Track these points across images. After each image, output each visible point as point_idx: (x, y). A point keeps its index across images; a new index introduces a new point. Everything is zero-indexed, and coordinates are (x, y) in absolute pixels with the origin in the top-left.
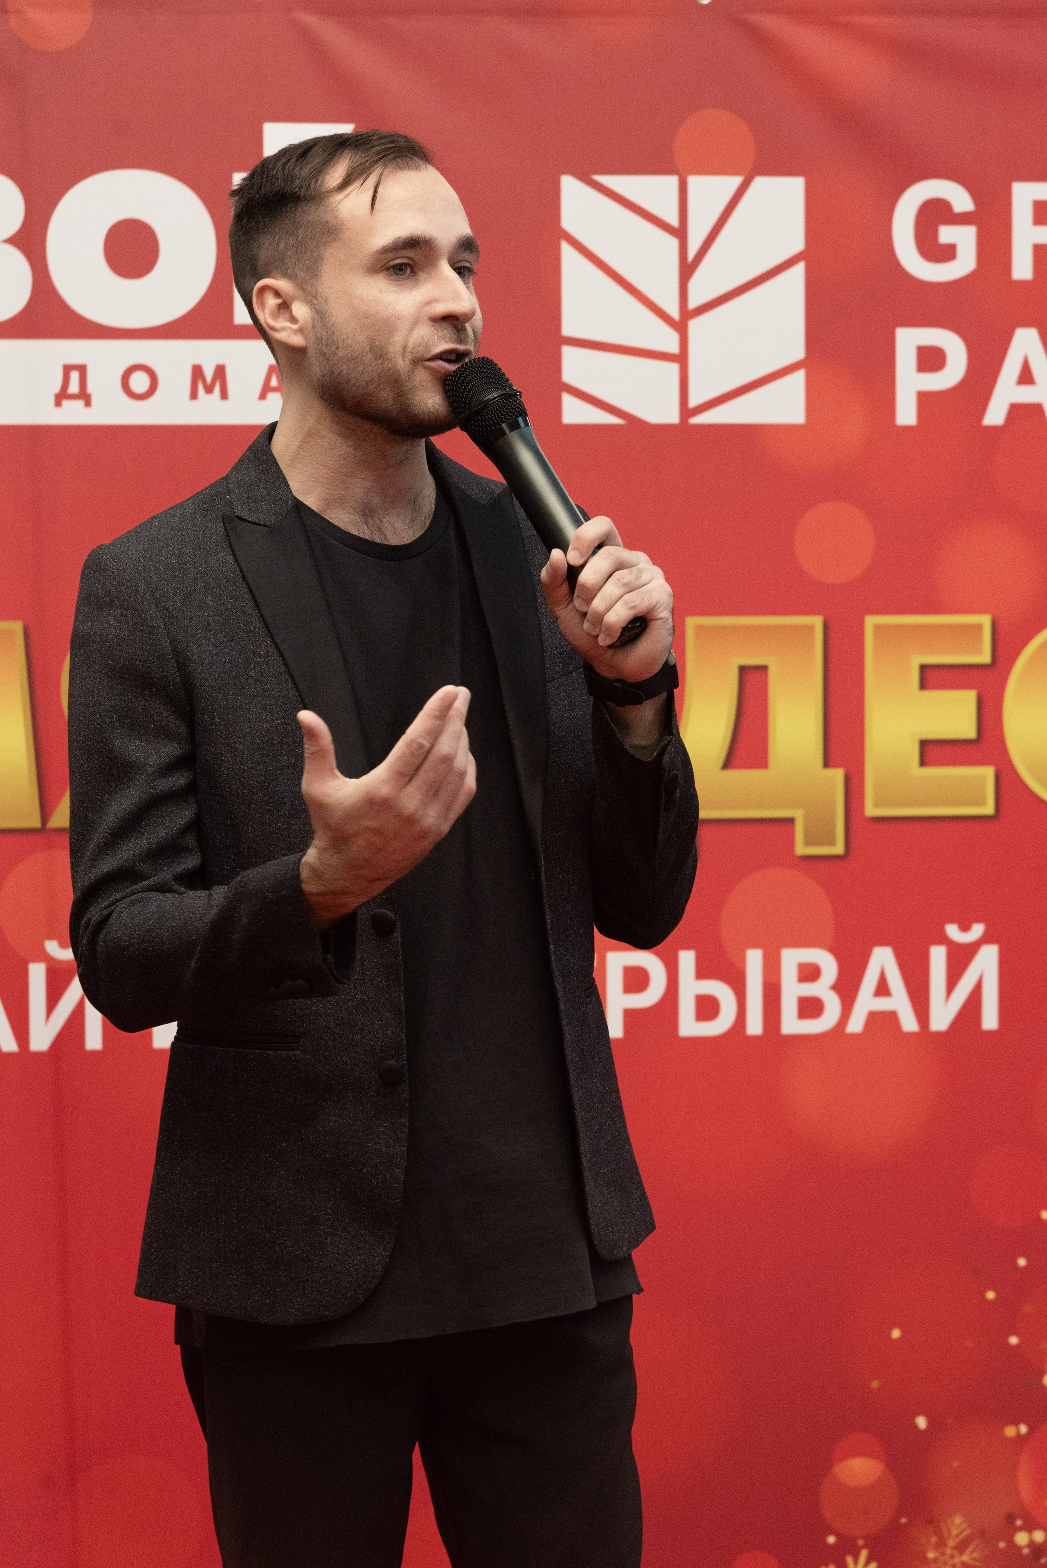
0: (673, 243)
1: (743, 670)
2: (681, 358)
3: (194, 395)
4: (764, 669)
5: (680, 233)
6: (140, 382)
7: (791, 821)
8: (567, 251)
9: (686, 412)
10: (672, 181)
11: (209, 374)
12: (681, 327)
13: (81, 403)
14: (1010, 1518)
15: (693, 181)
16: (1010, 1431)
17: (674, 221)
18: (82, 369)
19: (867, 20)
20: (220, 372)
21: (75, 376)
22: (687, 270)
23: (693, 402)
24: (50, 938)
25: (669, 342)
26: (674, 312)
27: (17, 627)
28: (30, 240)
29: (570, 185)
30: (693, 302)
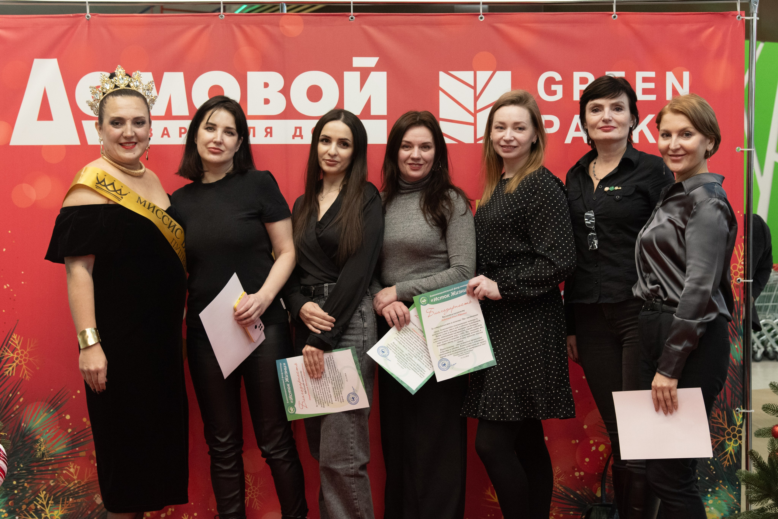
0: (472, 91)
2: (475, 124)
5: (474, 88)
8: (441, 93)
9: (476, 140)
10: (472, 72)
12: (474, 115)
13: (300, 138)
14: (573, 468)
15: (479, 73)
16: (573, 442)
17: (473, 84)
18: (300, 128)
19: (530, 25)
21: (298, 130)
22: (476, 98)
23: (478, 137)
25: (471, 120)
26: (473, 111)
28: (286, 91)
29: (442, 75)
30: (478, 108)
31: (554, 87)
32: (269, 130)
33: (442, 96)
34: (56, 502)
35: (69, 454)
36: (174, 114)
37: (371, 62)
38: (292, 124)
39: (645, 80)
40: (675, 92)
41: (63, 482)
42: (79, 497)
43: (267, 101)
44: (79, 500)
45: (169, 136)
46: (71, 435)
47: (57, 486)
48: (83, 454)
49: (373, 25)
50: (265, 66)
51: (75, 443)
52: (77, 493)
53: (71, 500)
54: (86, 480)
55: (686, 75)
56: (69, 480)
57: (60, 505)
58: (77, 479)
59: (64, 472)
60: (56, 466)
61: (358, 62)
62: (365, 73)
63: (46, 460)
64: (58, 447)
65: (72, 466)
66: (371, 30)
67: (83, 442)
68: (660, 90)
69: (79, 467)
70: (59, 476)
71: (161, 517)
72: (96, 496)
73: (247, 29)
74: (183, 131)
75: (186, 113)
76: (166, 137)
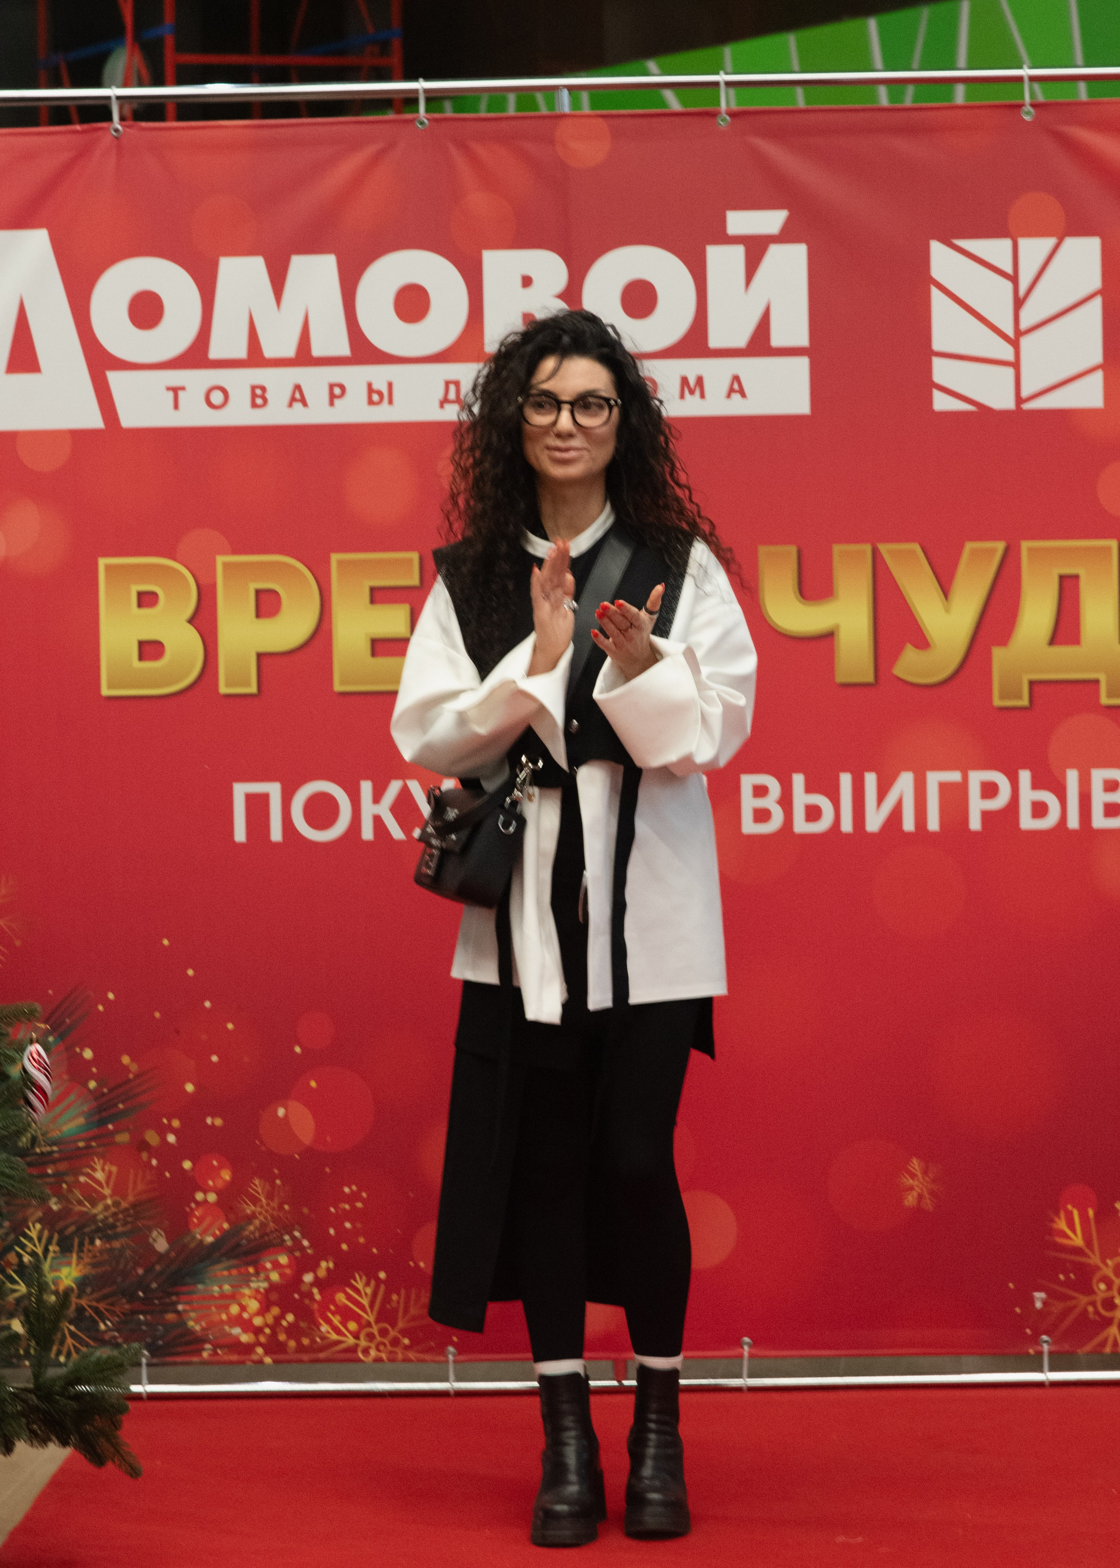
0: (1008, 285)
1: (1062, 578)
2: (1016, 365)
3: (682, 396)
4: (1076, 577)
5: (1014, 279)
7: (1096, 682)
8: (935, 292)
9: (1019, 400)
10: (1007, 243)
11: (692, 382)
12: (1015, 343)
15: (1023, 243)
17: (1009, 270)
20: (700, 381)
22: (1019, 303)
23: (1025, 393)
25: (1007, 353)
26: (1010, 333)
28: (571, 295)
29: (937, 248)
30: (1024, 325)
33: (936, 296)
34: (65, 1248)
35: (93, 1138)
36: (317, 352)
37: (770, 221)
41: (80, 1203)
42: (116, 1236)
44: (116, 1244)
45: (305, 404)
46: (96, 1095)
47: (65, 1213)
48: (123, 1138)
49: (771, 134)
50: (524, 237)
51: (104, 1114)
52: (113, 1227)
53: (98, 1242)
54: (131, 1198)
56: (94, 1197)
57: (75, 1256)
58: (111, 1196)
59: (82, 1179)
60: (63, 1166)
61: (739, 222)
62: (756, 248)
63: (42, 1153)
64: (70, 1120)
65: (98, 1167)
66: (770, 149)
67: (122, 1112)
69: (114, 1169)
70: (70, 1190)
71: (302, 1281)
72: (155, 1234)
73: (480, 150)
74: (336, 392)
75: (343, 349)
76: (298, 406)
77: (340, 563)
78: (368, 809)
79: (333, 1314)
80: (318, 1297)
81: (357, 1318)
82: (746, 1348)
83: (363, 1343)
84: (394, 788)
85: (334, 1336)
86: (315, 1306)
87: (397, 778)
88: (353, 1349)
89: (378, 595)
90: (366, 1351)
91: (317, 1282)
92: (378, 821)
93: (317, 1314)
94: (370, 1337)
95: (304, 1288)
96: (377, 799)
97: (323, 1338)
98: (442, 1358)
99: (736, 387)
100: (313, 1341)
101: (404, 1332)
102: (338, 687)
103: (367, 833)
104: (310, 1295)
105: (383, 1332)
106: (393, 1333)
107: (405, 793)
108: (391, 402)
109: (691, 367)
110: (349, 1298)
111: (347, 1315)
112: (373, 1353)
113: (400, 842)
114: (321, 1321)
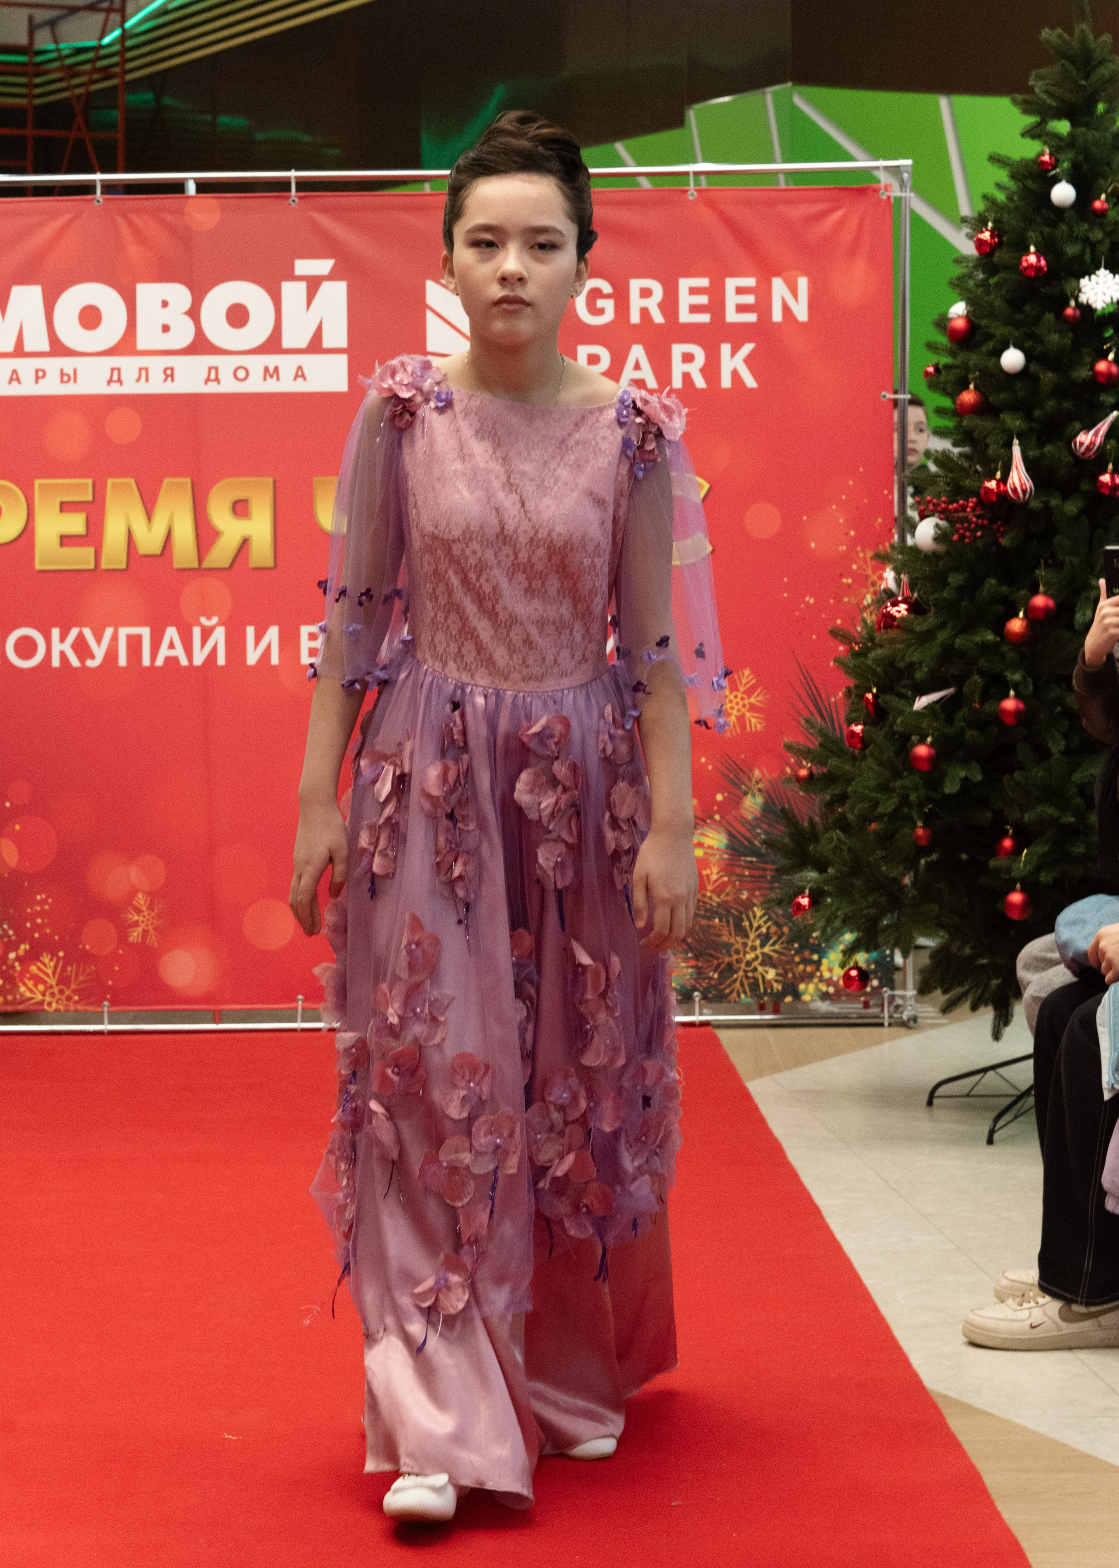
3: (265, 379)
6: (241, 374)
8: (429, 315)
11: (271, 370)
13: (216, 383)
18: (216, 369)
20: (276, 369)
21: (213, 372)
24: (202, 615)
27: (188, 481)
28: (194, 313)
29: (430, 286)
31: (600, 303)
32: (169, 372)
33: (429, 316)
36: (28, 348)
37: (323, 266)
38: (205, 361)
39: (740, 291)
40: (786, 309)
43: (166, 328)
49: (323, 210)
50: (163, 276)
55: (803, 283)
61: (303, 267)
62: (313, 284)
66: (324, 220)
68: (763, 306)
71: (9, 957)
73: (136, 219)
74: (40, 375)
75: (45, 347)
76: (15, 383)
77: (41, 486)
78: (57, 647)
79: (29, 979)
80: (18, 968)
81: (44, 982)
82: (300, 1003)
83: (48, 999)
84: (74, 632)
85: (28, 995)
86: (16, 975)
87: (75, 626)
88: (41, 1003)
89: (65, 507)
90: (49, 1004)
91: (18, 958)
92: (63, 655)
93: (18, 980)
94: (53, 995)
95: (9, 963)
96: (62, 639)
97: (21, 996)
98: (99, 1009)
99: (300, 374)
100: (15, 998)
101: (75, 992)
102: (38, 567)
103: (56, 662)
104: (14, 967)
105: (61, 992)
106: (67, 992)
107: (81, 637)
108: (75, 381)
109: (271, 360)
110: (39, 969)
111: (37, 980)
112: (54, 1006)
113: (76, 669)
114: (20, 984)
